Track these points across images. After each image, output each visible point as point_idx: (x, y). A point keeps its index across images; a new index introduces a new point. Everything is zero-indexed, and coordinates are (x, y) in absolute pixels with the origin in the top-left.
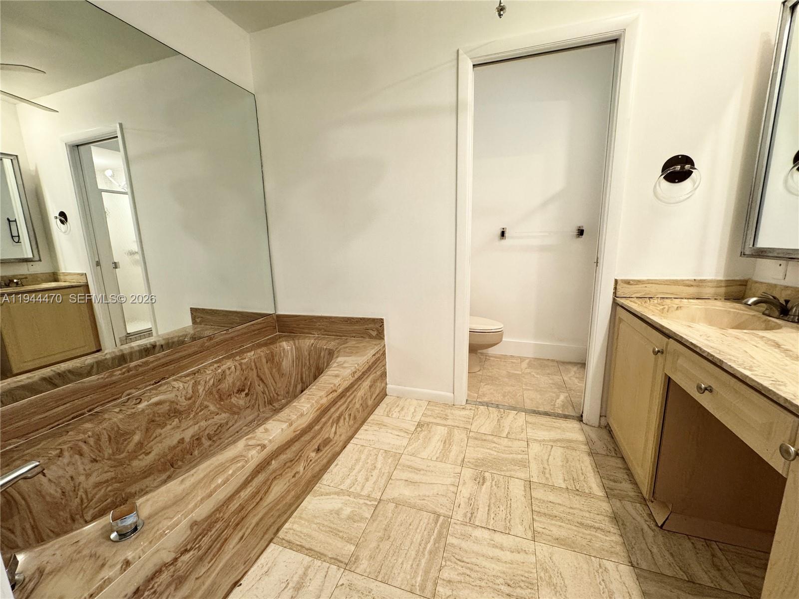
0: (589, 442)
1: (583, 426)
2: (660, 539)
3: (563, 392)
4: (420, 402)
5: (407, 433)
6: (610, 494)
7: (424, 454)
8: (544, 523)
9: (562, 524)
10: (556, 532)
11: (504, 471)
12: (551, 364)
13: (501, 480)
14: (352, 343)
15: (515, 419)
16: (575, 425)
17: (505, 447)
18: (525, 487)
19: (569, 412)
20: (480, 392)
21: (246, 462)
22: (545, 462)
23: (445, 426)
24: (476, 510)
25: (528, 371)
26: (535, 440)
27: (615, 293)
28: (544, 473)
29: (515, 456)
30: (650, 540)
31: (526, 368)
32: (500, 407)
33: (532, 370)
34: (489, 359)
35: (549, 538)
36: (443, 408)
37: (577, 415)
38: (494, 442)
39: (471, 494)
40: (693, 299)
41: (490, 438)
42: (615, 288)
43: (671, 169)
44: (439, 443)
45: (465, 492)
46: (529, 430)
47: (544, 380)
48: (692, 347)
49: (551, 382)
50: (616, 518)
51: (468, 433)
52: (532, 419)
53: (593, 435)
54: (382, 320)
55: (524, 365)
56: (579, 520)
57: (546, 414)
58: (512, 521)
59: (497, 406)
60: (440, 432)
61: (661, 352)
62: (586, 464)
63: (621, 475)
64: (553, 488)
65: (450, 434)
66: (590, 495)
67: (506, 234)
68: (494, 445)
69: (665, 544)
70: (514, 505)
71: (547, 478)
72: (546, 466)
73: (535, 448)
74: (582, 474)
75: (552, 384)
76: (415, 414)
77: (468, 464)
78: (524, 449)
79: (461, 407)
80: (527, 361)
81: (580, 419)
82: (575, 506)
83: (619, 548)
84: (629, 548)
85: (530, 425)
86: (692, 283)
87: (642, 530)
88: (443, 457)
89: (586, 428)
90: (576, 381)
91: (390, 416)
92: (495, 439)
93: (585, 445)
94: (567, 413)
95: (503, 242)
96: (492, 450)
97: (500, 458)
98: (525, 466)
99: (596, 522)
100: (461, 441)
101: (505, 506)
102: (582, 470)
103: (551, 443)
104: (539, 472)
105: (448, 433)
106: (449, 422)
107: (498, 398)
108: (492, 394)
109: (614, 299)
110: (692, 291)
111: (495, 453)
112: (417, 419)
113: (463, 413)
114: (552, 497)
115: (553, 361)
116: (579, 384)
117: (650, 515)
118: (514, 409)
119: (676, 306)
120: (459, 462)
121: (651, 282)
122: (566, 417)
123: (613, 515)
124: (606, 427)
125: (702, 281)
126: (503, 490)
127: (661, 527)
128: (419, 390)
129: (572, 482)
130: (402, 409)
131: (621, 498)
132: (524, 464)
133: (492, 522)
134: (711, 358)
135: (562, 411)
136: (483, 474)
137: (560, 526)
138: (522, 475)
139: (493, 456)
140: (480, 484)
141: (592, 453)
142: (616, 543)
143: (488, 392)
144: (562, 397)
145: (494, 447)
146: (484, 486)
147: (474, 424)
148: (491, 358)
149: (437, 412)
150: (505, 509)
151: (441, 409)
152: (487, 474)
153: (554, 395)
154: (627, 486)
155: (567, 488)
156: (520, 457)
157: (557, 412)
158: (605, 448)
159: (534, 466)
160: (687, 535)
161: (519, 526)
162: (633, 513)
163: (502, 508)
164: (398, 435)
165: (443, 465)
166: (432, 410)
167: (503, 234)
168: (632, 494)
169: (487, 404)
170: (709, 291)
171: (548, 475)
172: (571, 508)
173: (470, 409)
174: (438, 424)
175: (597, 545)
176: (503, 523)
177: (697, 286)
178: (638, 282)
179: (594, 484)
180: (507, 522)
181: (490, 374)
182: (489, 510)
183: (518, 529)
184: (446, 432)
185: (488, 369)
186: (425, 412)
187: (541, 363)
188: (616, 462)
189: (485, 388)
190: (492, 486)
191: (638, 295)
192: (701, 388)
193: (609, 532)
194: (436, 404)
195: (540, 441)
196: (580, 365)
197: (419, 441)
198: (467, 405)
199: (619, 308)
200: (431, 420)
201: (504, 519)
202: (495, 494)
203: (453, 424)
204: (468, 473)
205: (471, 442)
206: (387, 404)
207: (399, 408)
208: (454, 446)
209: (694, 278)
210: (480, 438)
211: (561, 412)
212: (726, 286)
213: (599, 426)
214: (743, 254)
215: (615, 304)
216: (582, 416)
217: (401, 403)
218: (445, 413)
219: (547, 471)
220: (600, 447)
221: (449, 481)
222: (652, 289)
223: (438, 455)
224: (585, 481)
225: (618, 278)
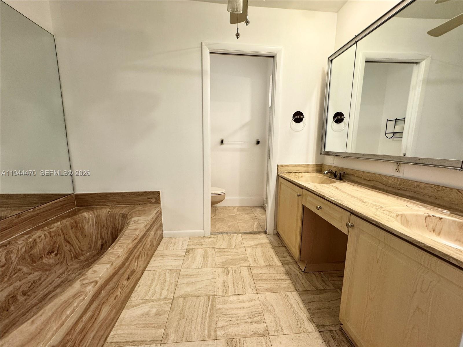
0: (271, 242)
1: (267, 235)
2: (304, 277)
3: (256, 221)
4: (185, 238)
5: (181, 257)
6: (283, 263)
7: (194, 266)
8: (260, 284)
9: (267, 282)
10: (266, 286)
11: (237, 265)
12: (248, 208)
13: (237, 269)
14: (139, 208)
15: (237, 238)
16: (263, 236)
17: (236, 253)
18: (248, 270)
19: (260, 230)
20: (216, 227)
21: (86, 295)
22: (255, 256)
23: (202, 248)
24: (228, 287)
25: (238, 213)
26: (248, 246)
27: (278, 171)
28: (255, 261)
29: (240, 256)
30: (301, 278)
31: (237, 212)
32: (228, 233)
33: (240, 212)
34: (218, 210)
35: (264, 290)
36: (198, 239)
37: (264, 231)
38: (229, 252)
39: (223, 281)
40: (306, 172)
41: (227, 250)
42: (278, 169)
43: (296, 117)
44: (201, 258)
45: (220, 280)
46: (244, 242)
47: (246, 216)
48: (313, 192)
49: (249, 217)
50: (287, 273)
51: (215, 249)
52: (245, 236)
53: (272, 239)
54: (158, 193)
55: (235, 210)
56: (274, 278)
57: (251, 233)
58: (246, 287)
59: (227, 233)
60: (200, 252)
61: (300, 195)
62: (271, 252)
63: (286, 254)
64: (261, 267)
65: (206, 252)
66: (276, 266)
67: (224, 142)
68: (230, 253)
69: (306, 278)
70: (245, 280)
71: (257, 263)
72: (255, 257)
73: (249, 250)
74: (271, 257)
75: (250, 218)
76: (183, 245)
77: (218, 265)
78: (244, 252)
79: (208, 237)
80: (236, 208)
81: (265, 232)
82: (271, 272)
83: (291, 285)
84: (294, 284)
85: (244, 240)
86: (305, 166)
87: (298, 275)
88: (205, 265)
89: (268, 236)
90: (260, 215)
91: (168, 249)
92: (229, 250)
93: (270, 244)
94: (259, 231)
95: (222, 146)
96: (229, 256)
97: (234, 259)
98: (246, 260)
99: (280, 277)
100: (213, 255)
101: (241, 282)
102: (270, 256)
103: (256, 246)
104: (253, 261)
105: (204, 252)
106: (204, 246)
107: (226, 229)
108: (223, 227)
109: (277, 174)
110: (305, 169)
111: (231, 257)
112: (185, 248)
113: (210, 240)
114: (261, 271)
115: (248, 207)
116: (262, 216)
117: (299, 268)
118: (235, 233)
119: (301, 176)
120: (214, 265)
121: (291, 166)
122: (259, 233)
123: (286, 272)
124: (276, 234)
125: (308, 165)
126: (239, 274)
127: (304, 272)
128: (182, 231)
129: (267, 262)
130: (175, 244)
131: (288, 264)
132: (245, 259)
133: (237, 291)
134: (320, 195)
135: (257, 230)
136: (227, 269)
137: (267, 283)
138: (246, 265)
139: (230, 259)
140: (227, 274)
141: (273, 247)
142: (289, 283)
143: (222, 227)
144: (256, 224)
145: (230, 254)
146: (229, 274)
147: (217, 244)
148: (218, 209)
149: (195, 242)
150: (241, 283)
151: (198, 240)
152: (229, 268)
153: (252, 223)
154: (289, 258)
155: (266, 265)
156: (243, 256)
157: (255, 231)
158: (278, 244)
159: (250, 260)
160: (313, 272)
161: (250, 289)
162: (293, 269)
163: (240, 283)
164: (176, 259)
165: (206, 269)
166: (193, 241)
167: (222, 142)
168: (291, 261)
169: (222, 233)
170: (311, 169)
171: (257, 262)
172: (270, 274)
173: (214, 237)
174: (197, 249)
175: (283, 286)
176: (242, 290)
177: (307, 167)
178: (286, 166)
179: (276, 261)
180: (244, 289)
181: (219, 217)
182: (234, 286)
183: (249, 290)
184: (203, 252)
185: (218, 215)
186: (189, 244)
187: (243, 208)
188: (283, 249)
189: (219, 225)
190: (233, 274)
191: (286, 172)
192: (318, 208)
193: (286, 280)
194: (194, 238)
195: (250, 246)
196: (261, 207)
197: (189, 260)
198: (212, 235)
199: (280, 178)
200: (194, 247)
201: (242, 287)
202: (235, 277)
203: (206, 247)
204: (219, 270)
205: (218, 254)
206: (165, 243)
207: (172, 244)
208: (209, 258)
209: (305, 164)
210: (222, 251)
211: (257, 231)
212: (316, 167)
213: (274, 234)
214: (321, 154)
215: (278, 176)
216: (266, 231)
217: (173, 240)
218: (200, 242)
219: (256, 260)
220: (276, 244)
221: (211, 277)
222: (291, 169)
223: (201, 265)
224: (273, 260)
225: (278, 164)
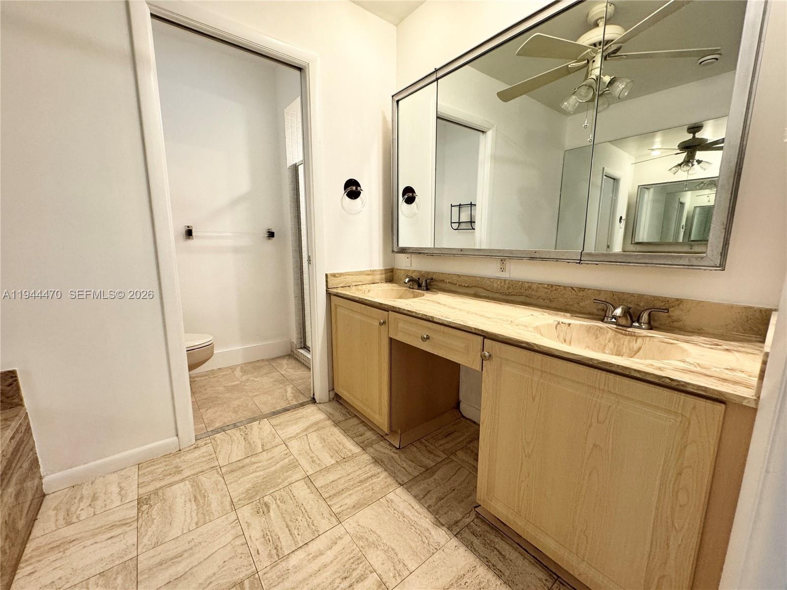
0: (330, 417)
1: (318, 405)
2: (403, 456)
3: (288, 385)
4: (123, 472)
5: (127, 524)
6: (364, 445)
7: (176, 531)
8: (338, 502)
9: (350, 492)
10: (350, 501)
11: (280, 483)
12: (262, 364)
13: (284, 493)
15: (261, 429)
16: (311, 409)
17: (269, 460)
18: (306, 484)
19: (301, 400)
20: (205, 420)
22: (309, 452)
23: (183, 480)
24: (277, 541)
25: (244, 378)
26: (290, 438)
27: (327, 285)
28: (313, 461)
29: (281, 463)
30: (399, 461)
31: (242, 376)
32: (238, 424)
33: (248, 376)
34: (195, 381)
35: (349, 510)
36: (165, 461)
37: (309, 399)
38: (254, 463)
39: (262, 530)
40: (371, 284)
41: (247, 461)
42: (327, 281)
43: (349, 189)
44: (188, 505)
45: (255, 533)
46: (280, 432)
47: (265, 381)
48: (409, 313)
49: (272, 380)
50: (377, 461)
51: (219, 470)
52: (276, 421)
53: (329, 410)
55: (238, 373)
56: (358, 480)
57: (286, 410)
58: (315, 522)
59: (235, 426)
60: (180, 493)
61: (384, 323)
62: (336, 435)
63: (362, 429)
64: (328, 469)
65: (196, 485)
66: (354, 456)
67: (193, 233)
68: (256, 465)
69: (407, 458)
70: (308, 508)
71: (319, 465)
72: (312, 455)
73: (294, 445)
74: (340, 444)
75: (275, 381)
76: (123, 492)
77: (239, 502)
78: (286, 452)
79: (192, 447)
80: (239, 368)
81: (313, 401)
82: (350, 471)
83: (390, 480)
84: (393, 474)
85: (278, 427)
86: (370, 273)
87: (392, 457)
88: (204, 516)
89: (321, 406)
90: (292, 371)
91: (74, 520)
92: (253, 459)
93: (329, 420)
94: (301, 402)
95: (190, 242)
96: (256, 471)
97: (269, 474)
98: (296, 467)
99: (368, 473)
100: (217, 485)
101: (301, 515)
102: (338, 441)
103: (304, 433)
104: (310, 464)
105: (192, 486)
106: (186, 473)
107: (230, 417)
108: (221, 416)
109: (327, 290)
110: (369, 278)
111: (262, 473)
112: (133, 495)
113: (197, 453)
114: (331, 477)
115: (263, 360)
116: (296, 373)
117: (391, 444)
118: (254, 420)
119: (367, 290)
120: (228, 508)
121: (348, 274)
122: (302, 405)
123: (374, 460)
124: (333, 399)
125: (374, 271)
126: (291, 502)
127: (399, 448)
129: (337, 454)
130: (94, 498)
131: (371, 445)
132: (294, 465)
133: (299, 538)
134: (425, 317)
135: (297, 401)
136: (262, 501)
137: (350, 495)
138: (298, 476)
139: (262, 477)
140: (265, 512)
141: (336, 424)
142: (386, 478)
143: (217, 416)
144: (289, 390)
145: (257, 467)
146: (271, 511)
147: (221, 457)
148: (196, 379)
149: (160, 470)
150: (303, 517)
151: (164, 464)
152: (266, 499)
153: (281, 390)
154: (369, 434)
155: (337, 462)
156: (286, 461)
157: (292, 404)
158: (342, 415)
159: (303, 462)
160: (411, 444)
161: (323, 521)
162: (382, 450)
163: (300, 519)
164: (112, 537)
165: (210, 526)
166: (151, 473)
167: (189, 233)
168: (374, 437)
169: (222, 429)
170: (378, 277)
171: (318, 462)
172: (348, 475)
173: (205, 444)
174: (171, 485)
175: (377, 488)
176: (309, 530)
177: (372, 274)
178: (341, 275)
179: (351, 447)
180: (312, 527)
181: (205, 396)
182: (289, 530)
183: (324, 524)
184: (190, 486)
185: (201, 392)
186: (140, 482)
187: (253, 366)
188: (354, 421)
189: (209, 414)
190: (278, 506)
191: (342, 285)
192: (424, 338)
193: (379, 473)
194: (152, 462)
195: (295, 437)
196: (288, 357)
197: (155, 521)
198: (199, 442)
199: (332, 297)
200: (158, 485)
201: (307, 526)
202: (286, 511)
203: (193, 472)
204: (245, 513)
205: (229, 478)
206: (56, 509)
207: (85, 500)
208: (211, 496)
209: (369, 269)
210: (238, 467)
211: (296, 403)
212: (385, 273)
213: (330, 401)
214: (393, 251)
215: (329, 294)
216: (314, 398)
217: (86, 491)
218: (173, 466)
219: (315, 458)
220: (339, 416)
221: (229, 537)
222: (349, 279)
223: (195, 520)
224: (345, 448)
225: (327, 273)
